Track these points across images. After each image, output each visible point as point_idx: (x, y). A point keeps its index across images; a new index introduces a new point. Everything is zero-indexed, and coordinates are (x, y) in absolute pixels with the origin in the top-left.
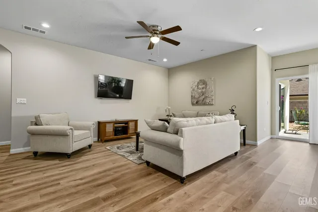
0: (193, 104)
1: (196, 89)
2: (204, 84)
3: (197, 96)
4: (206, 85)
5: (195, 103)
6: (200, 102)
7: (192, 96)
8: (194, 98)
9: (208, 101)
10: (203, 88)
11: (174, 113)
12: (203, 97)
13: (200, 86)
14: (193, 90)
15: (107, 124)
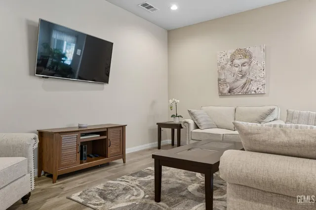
0: (222, 94)
1: (228, 66)
2: (245, 56)
3: (230, 79)
4: (251, 58)
5: (226, 91)
6: (238, 90)
7: (219, 80)
8: (225, 82)
9: (253, 87)
10: (243, 65)
11: (193, 111)
12: (244, 81)
13: (237, 62)
14: (223, 68)
15: (63, 137)
